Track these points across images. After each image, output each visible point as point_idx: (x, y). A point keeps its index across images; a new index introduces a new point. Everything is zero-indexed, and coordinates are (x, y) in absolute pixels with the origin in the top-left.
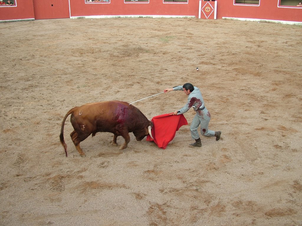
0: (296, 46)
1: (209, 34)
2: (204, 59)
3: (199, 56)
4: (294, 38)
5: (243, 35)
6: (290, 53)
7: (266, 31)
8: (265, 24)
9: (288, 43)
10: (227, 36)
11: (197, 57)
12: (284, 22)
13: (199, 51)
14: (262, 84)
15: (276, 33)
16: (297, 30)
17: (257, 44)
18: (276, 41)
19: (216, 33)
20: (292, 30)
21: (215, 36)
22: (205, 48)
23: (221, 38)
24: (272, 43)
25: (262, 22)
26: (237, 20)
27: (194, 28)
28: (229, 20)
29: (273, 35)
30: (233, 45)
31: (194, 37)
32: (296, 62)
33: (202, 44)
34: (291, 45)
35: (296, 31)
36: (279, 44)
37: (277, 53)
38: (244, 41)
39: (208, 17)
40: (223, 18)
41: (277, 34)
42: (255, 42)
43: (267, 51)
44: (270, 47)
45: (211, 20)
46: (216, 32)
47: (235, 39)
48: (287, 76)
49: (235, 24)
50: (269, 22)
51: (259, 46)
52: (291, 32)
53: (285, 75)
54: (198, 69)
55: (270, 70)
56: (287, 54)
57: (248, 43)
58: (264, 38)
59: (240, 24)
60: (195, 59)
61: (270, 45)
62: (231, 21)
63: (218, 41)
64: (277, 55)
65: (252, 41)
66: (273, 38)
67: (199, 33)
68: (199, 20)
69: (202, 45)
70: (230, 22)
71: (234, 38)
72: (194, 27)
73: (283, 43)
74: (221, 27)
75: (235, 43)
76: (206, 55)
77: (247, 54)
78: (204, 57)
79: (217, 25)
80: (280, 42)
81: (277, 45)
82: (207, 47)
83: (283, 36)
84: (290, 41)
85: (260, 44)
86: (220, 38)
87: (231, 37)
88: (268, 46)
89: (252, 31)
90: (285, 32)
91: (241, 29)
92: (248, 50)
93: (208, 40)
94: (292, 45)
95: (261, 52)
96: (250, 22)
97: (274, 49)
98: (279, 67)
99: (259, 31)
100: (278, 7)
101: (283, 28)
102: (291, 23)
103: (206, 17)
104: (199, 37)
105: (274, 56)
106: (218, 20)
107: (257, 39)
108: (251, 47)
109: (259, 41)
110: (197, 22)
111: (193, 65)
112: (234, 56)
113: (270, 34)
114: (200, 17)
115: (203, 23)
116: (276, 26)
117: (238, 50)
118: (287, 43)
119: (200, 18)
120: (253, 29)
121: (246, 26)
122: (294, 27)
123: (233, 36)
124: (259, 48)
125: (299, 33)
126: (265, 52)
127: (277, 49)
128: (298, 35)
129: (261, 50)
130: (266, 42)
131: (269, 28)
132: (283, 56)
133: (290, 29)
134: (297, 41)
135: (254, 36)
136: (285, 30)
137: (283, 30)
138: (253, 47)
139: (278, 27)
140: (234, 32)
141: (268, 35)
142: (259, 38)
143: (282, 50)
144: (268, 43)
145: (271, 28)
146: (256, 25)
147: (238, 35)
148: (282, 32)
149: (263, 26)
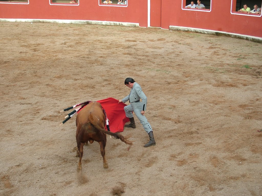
0: (75, 46)
4: (72, 38)
5: (15, 39)
7: (41, 32)
8: (40, 24)
9: (67, 43)
15: (53, 33)
16: (75, 28)
18: (54, 43)
20: (70, 29)
24: (50, 46)
25: (35, 22)
26: (6, 22)
29: (49, 37)
30: (4, 52)
34: (70, 46)
35: (74, 30)
36: (57, 46)
37: (56, 56)
38: (17, 46)
41: (53, 35)
42: (30, 46)
43: (45, 55)
44: (47, 49)
47: (6, 44)
49: (4, 27)
50: (43, 22)
51: (35, 50)
52: (69, 32)
57: (22, 47)
58: (40, 41)
59: (9, 26)
61: (48, 48)
64: (56, 58)
65: (26, 45)
66: (50, 40)
71: (4, 43)
73: (62, 44)
75: (6, 49)
77: (22, 60)
80: (58, 43)
83: (60, 36)
85: (36, 48)
88: (45, 50)
90: (62, 32)
91: (11, 32)
92: (23, 55)
94: (72, 46)
96: (21, 23)
97: (53, 52)
99: (33, 33)
100: (50, 4)
101: (60, 28)
102: (68, 21)
107: (32, 42)
108: (26, 52)
109: (34, 44)
112: (6, 64)
113: (47, 36)
116: (51, 26)
117: (11, 57)
118: (65, 44)
120: (26, 31)
121: (17, 27)
122: (71, 26)
123: (3, 40)
124: (35, 52)
125: (77, 32)
126: (42, 56)
127: (55, 52)
128: (76, 34)
129: (38, 55)
130: (43, 45)
131: (44, 29)
132: (63, 59)
133: (68, 28)
134: (76, 41)
135: (28, 39)
136: (62, 30)
137: (60, 30)
138: (29, 52)
139: (54, 27)
140: (3, 35)
141: (44, 36)
142: (35, 41)
143: (61, 52)
144: (46, 46)
145: (46, 28)
146: (29, 26)
147: (8, 39)
148: (59, 32)
149: (37, 26)
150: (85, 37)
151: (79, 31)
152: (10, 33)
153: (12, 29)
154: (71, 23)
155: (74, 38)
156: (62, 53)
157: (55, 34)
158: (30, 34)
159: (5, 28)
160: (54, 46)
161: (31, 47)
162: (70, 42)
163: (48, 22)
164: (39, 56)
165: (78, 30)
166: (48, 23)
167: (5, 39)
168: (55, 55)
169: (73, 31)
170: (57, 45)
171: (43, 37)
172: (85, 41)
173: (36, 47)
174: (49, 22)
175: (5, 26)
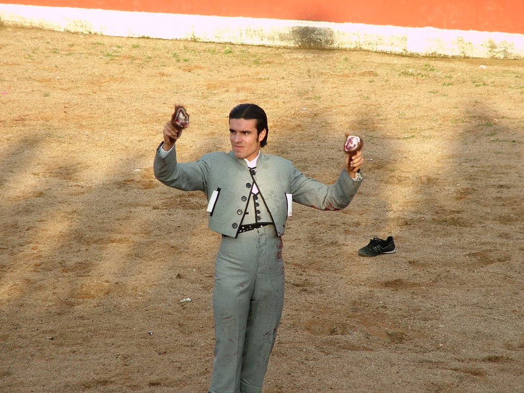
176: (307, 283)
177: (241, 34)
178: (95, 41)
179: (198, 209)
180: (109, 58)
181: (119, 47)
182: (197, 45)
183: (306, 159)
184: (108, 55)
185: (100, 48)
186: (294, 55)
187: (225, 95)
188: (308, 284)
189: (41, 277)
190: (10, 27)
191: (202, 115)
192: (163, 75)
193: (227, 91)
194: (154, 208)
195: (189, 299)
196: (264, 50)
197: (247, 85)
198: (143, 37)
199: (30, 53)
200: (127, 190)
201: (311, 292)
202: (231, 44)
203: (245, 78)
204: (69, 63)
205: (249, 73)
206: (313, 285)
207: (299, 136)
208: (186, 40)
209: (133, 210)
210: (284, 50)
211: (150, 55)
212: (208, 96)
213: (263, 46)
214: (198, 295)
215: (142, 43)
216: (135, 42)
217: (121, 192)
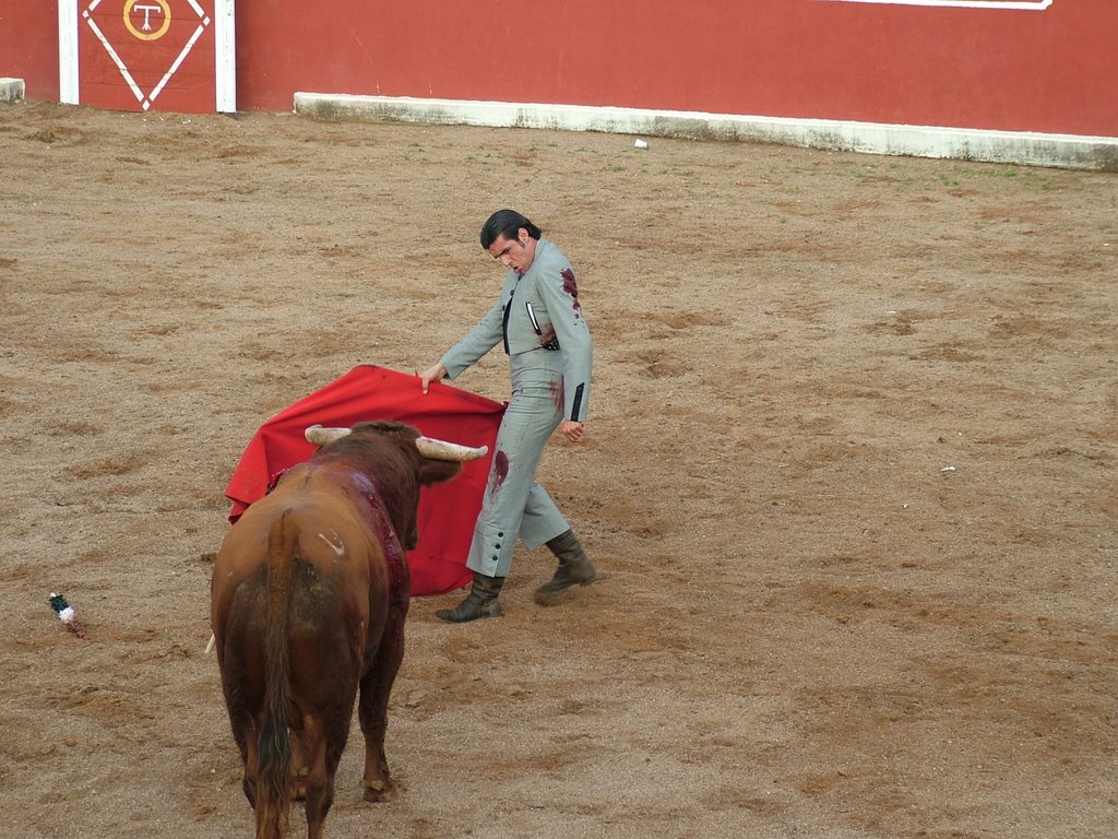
1: (171, 259)
2: (135, 503)
3: (84, 474)
4: (967, 281)
6: (944, 421)
7: (708, 221)
8: (703, 151)
9: (921, 326)
10: (350, 274)
11: (62, 488)
12: (872, 136)
13: (79, 430)
14: (705, 728)
15: (809, 235)
16: (992, 203)
17: (634, 348)
18: (809, 313)
19: (238, 246)
20: (948, 203)
21: (230, 276)
22: (135, 400)
23: (290, 296)
24: (774, 337)
25: (668, 137)
26: (439, 125)
27: (16, 197)
28: (356, 118)
29: (774, 261)
31: (20, 289)
32: (1004, 508)
33: (110, 357)
34: (949, 351)
35: (987, 215)
36: (836, 342)
37: (823, 426)
39: (153, 96)
40: (305, 98)
41: (809, 246)
43: (732, 410)
44: (755, 366)
45: (187, 122)
46: (236, 237)
47: (431, 305)
48: (937, 642)
49: (425, 162)
50: (734, 139)
51: (655, 366)
52: (941, 229)
53: (908, 628)
54: (66, 614)
55: (769, 593)
56: (920, 435)
58: (697, 289)
59: (461, 155)
60: (38, 509)
61: (759, 356)
62: (379, 132)
63: (263, 329)
64: (826, 440)
66: (779, 288)
67: (66, 247)
68: (66, 123)
69: (104, 370)
70: (373, 142)
71: (414, 295)
72: (20, 187)
73: (876, 328)
74: (285, 190)
76: (149, 473)
78: (131, 492)
79: (250, 165)
80: (841, 320)
81: (818, 348)
82: (155, 389)
83: (867, 261)
84: (937, 305)
85: (666, 345)
86: (280, 301)
87: (385, 281)
88: (738, 366)
89: (584, 220)
90: (881, 227)
93: (164, 318)
94: (961, 351)
95: (675, 424)
96: (553, 138)
97: (799, 386)
98: (848, 560)
99: (649, 224)
101: (868, 193)
102: (936, 141)
103: (139, 95)
104: (77, 287)
105: (801, 452)
106: (257, 124)
107: (637, 299)
109: (650, 317)
110: (46, 138)
111: (20, 573)
113: (753, 251)
114: (69, 91)
115: (111, 152)
116: (797, 171)
118: (906, 331)
119: (76, 101)
120: (593, 206)
121: (526, 173)
122: (958, 178)
123: (409, 271)
124: (652, 383)
125: (1009, 234)
126: (711, 421)
127: (820, 390)
128: (999, 251)
129: (677, 403)
130: (721, 323)
131: (734, 192)
132: (886, 452)
133: (931, 195)
134: (996, 310)
135: (602, 272)
136: (881, 212)
137: (867, 212)
138: (604, 379)
139: (817, 180)
140: (416, 232)
141: (732, 254)
142: (655, 292)
143: (870, 395)
144: (740, 334)
145: (752, 192)
146: (616, 164)
147: (452, 264)
148: (861, 228)
149: (684, 170)
150: (1083, 282)
151: (1026, 227)
152: (470, 212)
153: (482, 186)
154: (962, 155)
155: (984, 281)
156: (872, 404)
157: (822, 241)
158: (619, 233)
159: (431, 171)
160: (814, 344)
161: (625, 336)
162: (942, 315)
163: (773, 143)
164: (679, 412)
165: (1021, 220)
166: (771, 150)
167: (423, 261)
168: (814, 415)
169: (977, 228)
170: (833, 334)
171: (722, 258)
172: (1077, 316)
173: (661, 337)
174: (777, 139)
175: (434, 159)
176: (1103, 455)
177: (1028, 152)
178: (845, 160)
179: (966, 361)
180: (861, 179)
181: (873, 166)
182: (972, 165)
183: (1106, 305)
184: (860, 176)
185: (850, 167)
186: (1095, 180)
187: (1005, 225)
188: (1106, 457)
189: (774, 433)
190: (745, 142)
191: (974, 249)
192: (927, 200)
193: (1008, 221)
194: (911, 359)
195: (952, 468)
196: (1056, 173)
197: (1032, 213)
198: (904, 155)
199: (768, 172)
200: (878, 336)
201: (1109, 467)
202: (1014, 164)
203: (1030, 205)
204: (813, 185)
205: (1036, 199)
206: (1112, 458)
207: (1099, 277)
208: (957, 159)
209: (885, 359)
210: (1081, 174)
211: (911, 176)
212: (982, 227)
213: (1055, 167)
214: (965, 464)
215: (902, 162)
216: (894, 161)
217: (871, 337)
